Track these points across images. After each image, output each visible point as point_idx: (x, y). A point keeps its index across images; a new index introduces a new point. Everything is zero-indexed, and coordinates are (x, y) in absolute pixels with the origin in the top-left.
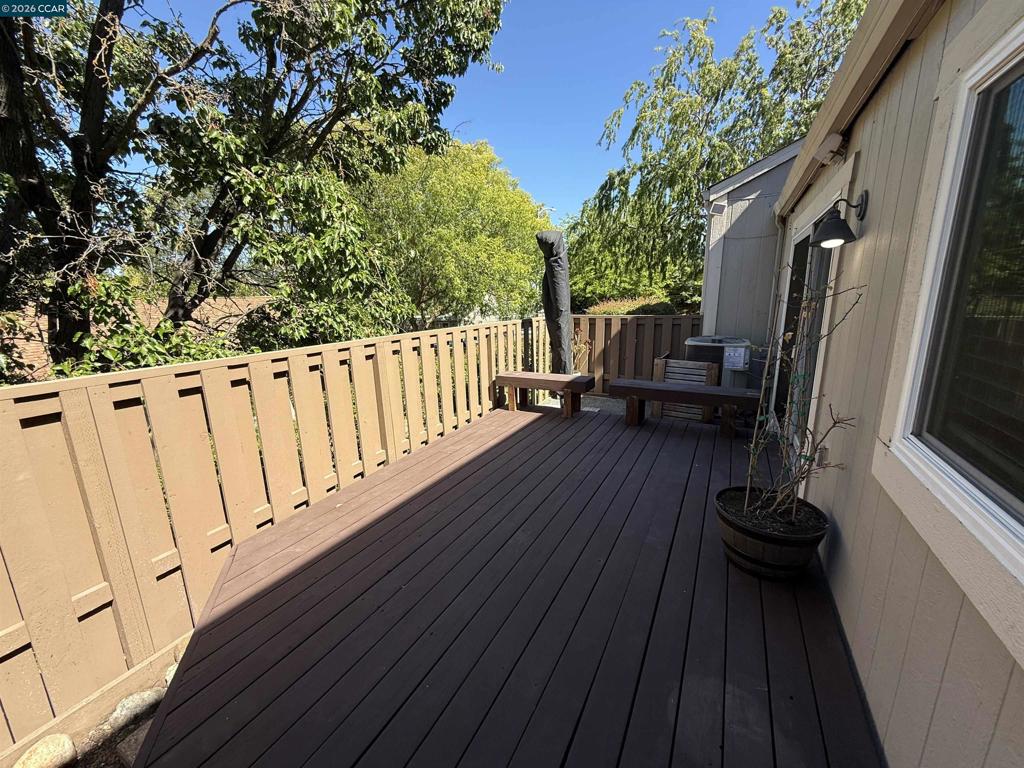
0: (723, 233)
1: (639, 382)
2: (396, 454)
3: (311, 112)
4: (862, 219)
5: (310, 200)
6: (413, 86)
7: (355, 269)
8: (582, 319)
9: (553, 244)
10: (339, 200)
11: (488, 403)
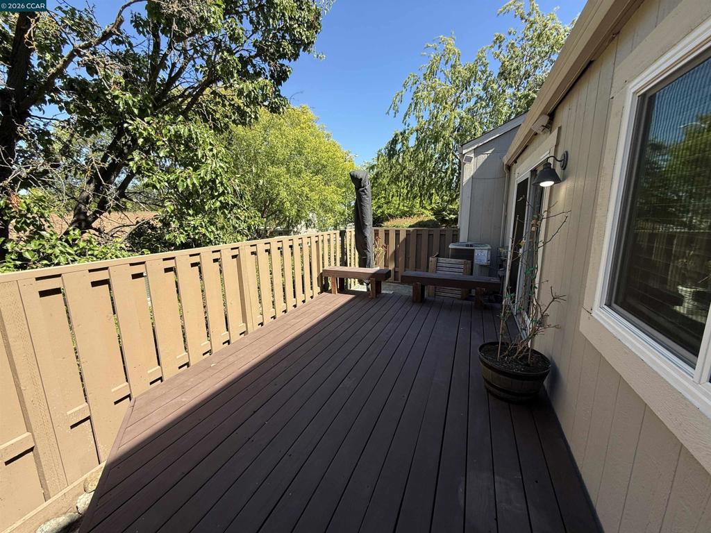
0: (471, 175)
1: (419, 273)
2: (253, 326)
3: (188, 80)
4: (564, 169)
5: (189, 143)
6: (263, 66)
7: (223, 193)
8: (380, 230)
9: (361, 179)
10: (211, 144)
11: (317, 289)
